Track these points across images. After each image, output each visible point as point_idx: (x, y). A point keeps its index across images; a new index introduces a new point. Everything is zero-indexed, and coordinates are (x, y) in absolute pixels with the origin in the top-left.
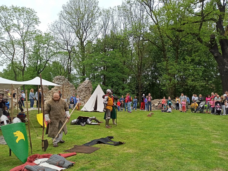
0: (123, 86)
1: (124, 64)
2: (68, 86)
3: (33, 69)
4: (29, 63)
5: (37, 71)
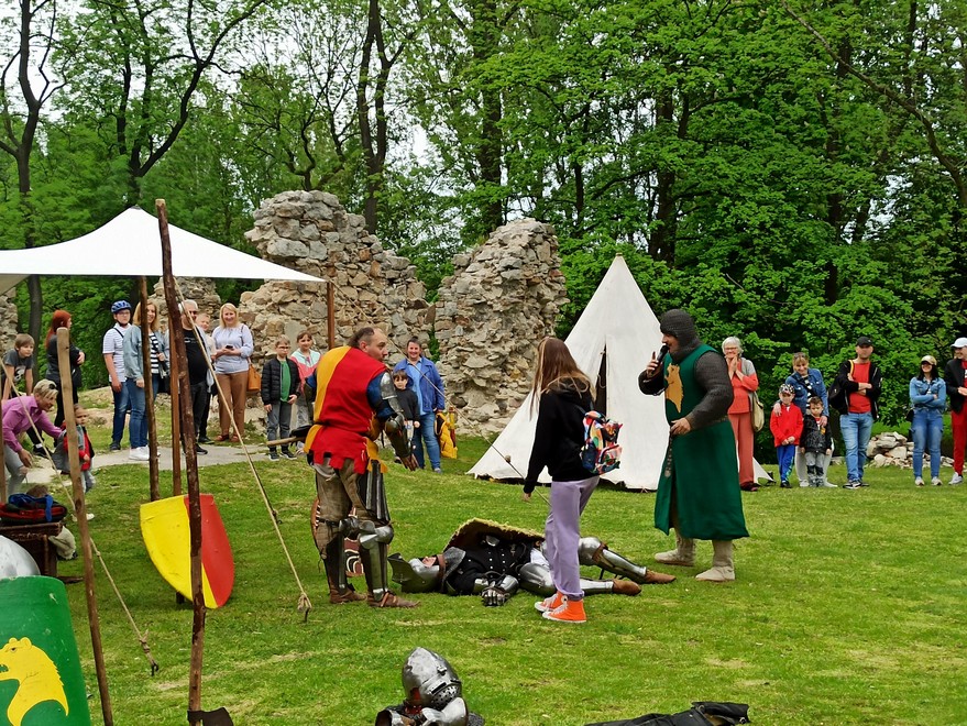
0: (829, 267)
1: (843, 71)
2: (372, 275)
3: (93, 136)
4: (67, 88)
5: (123, 151)
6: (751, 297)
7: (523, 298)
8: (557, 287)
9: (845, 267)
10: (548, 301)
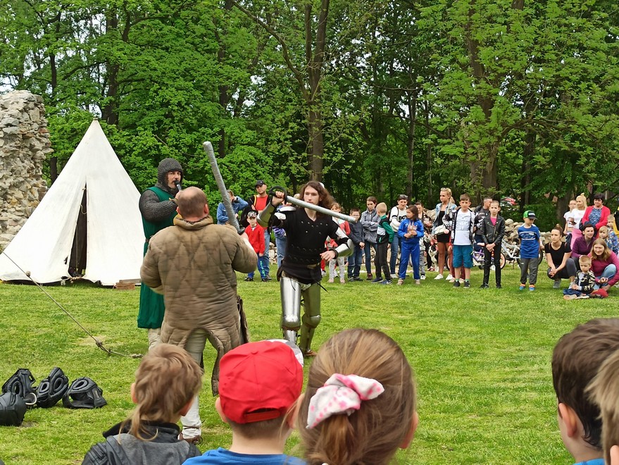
1: (230, 6)
6: (172, 151)
7: (19, 147)
8: (44, 140)
9: (232, 134)
10: (38, 150)
